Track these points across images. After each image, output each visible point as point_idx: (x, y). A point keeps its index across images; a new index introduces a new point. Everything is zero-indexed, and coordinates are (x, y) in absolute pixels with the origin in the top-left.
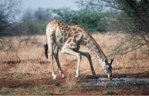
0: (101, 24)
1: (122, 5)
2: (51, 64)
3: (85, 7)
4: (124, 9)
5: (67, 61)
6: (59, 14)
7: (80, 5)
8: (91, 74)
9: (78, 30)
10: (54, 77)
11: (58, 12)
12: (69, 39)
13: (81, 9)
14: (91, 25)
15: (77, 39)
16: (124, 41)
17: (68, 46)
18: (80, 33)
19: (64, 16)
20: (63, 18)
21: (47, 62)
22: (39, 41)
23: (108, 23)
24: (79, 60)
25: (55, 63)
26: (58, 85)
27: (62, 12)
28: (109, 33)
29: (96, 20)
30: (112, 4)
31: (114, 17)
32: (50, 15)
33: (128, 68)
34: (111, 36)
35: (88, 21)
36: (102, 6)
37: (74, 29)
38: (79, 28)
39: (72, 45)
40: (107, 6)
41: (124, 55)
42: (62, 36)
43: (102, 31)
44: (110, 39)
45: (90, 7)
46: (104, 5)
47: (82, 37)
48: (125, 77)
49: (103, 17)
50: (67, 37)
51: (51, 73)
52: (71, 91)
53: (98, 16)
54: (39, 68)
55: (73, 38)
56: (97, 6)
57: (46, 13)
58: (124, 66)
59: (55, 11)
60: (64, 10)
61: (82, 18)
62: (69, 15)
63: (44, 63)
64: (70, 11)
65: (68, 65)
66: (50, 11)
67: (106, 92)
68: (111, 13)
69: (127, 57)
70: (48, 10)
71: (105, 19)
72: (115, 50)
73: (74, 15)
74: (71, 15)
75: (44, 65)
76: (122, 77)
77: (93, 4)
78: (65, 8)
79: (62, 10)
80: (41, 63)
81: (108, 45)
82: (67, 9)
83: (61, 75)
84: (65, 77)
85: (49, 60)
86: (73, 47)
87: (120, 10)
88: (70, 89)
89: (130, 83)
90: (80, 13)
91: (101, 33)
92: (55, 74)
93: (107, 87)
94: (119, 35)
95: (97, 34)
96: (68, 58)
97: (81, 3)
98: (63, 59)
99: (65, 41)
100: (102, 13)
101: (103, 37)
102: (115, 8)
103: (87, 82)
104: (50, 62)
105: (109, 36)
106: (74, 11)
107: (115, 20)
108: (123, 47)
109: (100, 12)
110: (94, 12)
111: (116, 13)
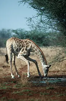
0: (45, 41)
1: (60, 28)
2: (10, 68)
3: (35, 29)
4: (61, 30)
5: (21, 66)
6: (17, 33)
7: (31, 27)
8: (38, 75)
9: (29, 42)
10: (13, 77)
11: (15, 32)
12: (22, 48)
13: (32, 30)
14: (39, 41)
15: (28, 48)
16: (61, 52)
17: (22, 53)
18: (30, 44)
19: (20, 35)
20: (19, 36)
21: (8, 66)
22: (2, 52)
23: (50, 39)
24: (28, 65)
25: (14, 67)
26: (15, 82)
27: (19, 32)
28: (51, 47)
29: (42, 38)
30: (53, 26)
31: (55, 36)
32: (10, 34)
33: (64, 71)
34: (52, 49)
35: (36, 39)
36: (46, 28)
37: (26, 42)
38: (29, 41)
39: (24, 53)
40: (50, 28)
41: (61, 62)
42: (18, 47)
43: (46, 45)
44: (51, 51)
45: (38, 28)
46: (47, 27)
47: (31, 47)
48: (62, 77)
49: (47, 36)
50: (21, 47)
51: (10, 74)
52: (24, 87)
53: (43, 35)
54: (2, 70)
55: (25, 48)
56: (43, 28)
57: (7, 32)
58: (61, 70)
59: (13, 31)
60: (20, 30)
61: (32, 36)
62: (23, 34)
63: (5, 67)
64: (24, 31)
65: (23, 69)
66: (10, 31)
67: (48, 88)
68: (53, 33)
69: (63, 64)
70: (9, 30)
71: (48, 37)
72: (55, 58)
73: (27, 34)
74: (25, 34)
75: (5, 69)
76: (59, 77)
77: (40, 27)
78: (20, 29)
79: (19, 30)
80: (3, 67)
81: (50, 55)
82: (22, 30)
83: (17, 75)
84: (20, 77)
85: (9, 65)
86: (25, 54)
87: (58, 31)
88: (23, 85)
89: (65, 82)
90: (31, 32)
91: (45, 47)
92: (13, 75)
93: (49, 84)
94: (58, 48)
95: (42, 47)
96: (22, 64)
97: (32, 26)
98: (19, 64)
99: (20, 50)
100: (46, 33)
101: (47, 49)
102: (55, 29)
103: (35, 80)
104: (9, 67)
105: (51, 49)
106: (27, 32)
107: (55, 37)
108: (61, 56)
109: (44, 32)
110: (41, 32)
111: (56, 33)
